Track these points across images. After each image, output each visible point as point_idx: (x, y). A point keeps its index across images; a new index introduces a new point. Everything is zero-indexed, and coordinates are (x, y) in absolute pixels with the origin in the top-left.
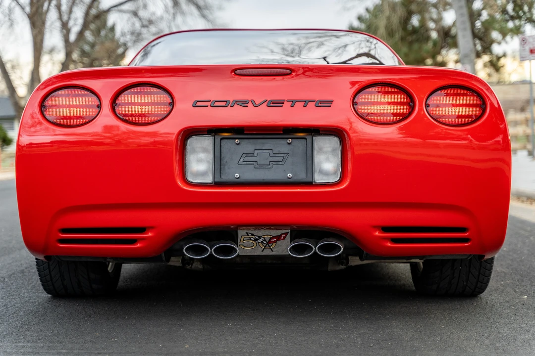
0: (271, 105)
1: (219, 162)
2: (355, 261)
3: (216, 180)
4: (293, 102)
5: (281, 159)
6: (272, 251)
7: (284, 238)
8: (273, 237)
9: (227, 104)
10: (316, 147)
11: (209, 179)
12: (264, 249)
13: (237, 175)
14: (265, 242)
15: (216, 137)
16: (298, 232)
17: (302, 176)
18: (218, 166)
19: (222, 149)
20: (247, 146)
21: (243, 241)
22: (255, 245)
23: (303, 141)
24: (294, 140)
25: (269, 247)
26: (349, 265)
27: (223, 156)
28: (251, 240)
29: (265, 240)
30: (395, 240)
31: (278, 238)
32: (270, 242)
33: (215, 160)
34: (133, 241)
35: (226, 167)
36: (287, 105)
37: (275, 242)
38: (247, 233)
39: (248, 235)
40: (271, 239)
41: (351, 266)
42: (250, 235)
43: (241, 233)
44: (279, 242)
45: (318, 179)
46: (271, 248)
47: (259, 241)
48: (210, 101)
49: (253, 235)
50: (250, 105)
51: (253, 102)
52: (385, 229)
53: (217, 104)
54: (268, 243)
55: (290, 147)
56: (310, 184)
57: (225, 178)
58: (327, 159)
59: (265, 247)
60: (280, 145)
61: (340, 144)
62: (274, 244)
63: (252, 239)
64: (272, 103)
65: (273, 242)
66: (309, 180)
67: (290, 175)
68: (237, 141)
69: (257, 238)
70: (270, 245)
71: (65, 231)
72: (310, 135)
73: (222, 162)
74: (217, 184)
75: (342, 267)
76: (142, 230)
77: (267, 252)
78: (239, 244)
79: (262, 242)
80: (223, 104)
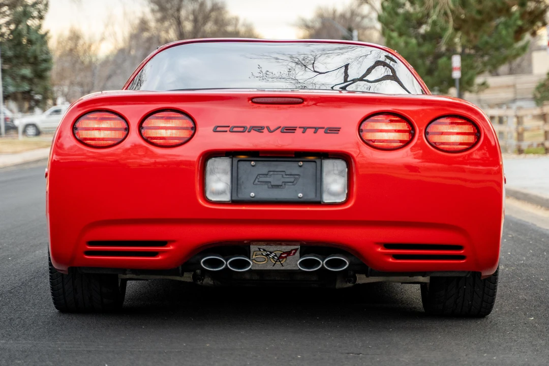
0: (285, 131)
1: (236, 183)
2: (362, 279)
3: (233, 199)
4: (305, 129)
5: (292, 180)
6: (283, 266)
7: (294, 254)
8: (284, 253)
9: (244, 130)
10: (325, 169)
11: (226, 198)
12: (275, 264)
13: (252, 194)
14: (276, 258)
15: (234, 159)
16: (308, 248)
17: (312, 197)
18: (235, 186)
19: (239, 170)
20: (262, 168)
21: (256, 255)
22: (267, 259)
23: (313, 164)
24: (305, 163)
25: (280, 262)
26: (357, 282)
27: (239, 176)
28: (263, 255)
29: (276, 256)
30: (396, 257)
31: (289, 253)
32: (280, 257)
33: (233, 180)
34: (154, 254)
35: (243, 187)
36: (299, 131)
37: (286, 257)
38: (259, 249)
39: (260, 251)
40: (281, 254)
41: (359, 284)
42: (262, 250)
43: (253, 248)
44: (289, 258)
45: (327, 199)
46: (281, 264)
47: (271, 257)
49: (264, 250)
50: (265, 130)
51: (268, 128)
52: (387, 246)
53: (235, 129)
54: (278, 259)
55: (302, 169)
56: (319, 203)
57: (242, 196)
58: (335, 181)
59: (276, 262)
60: (292, 168)
61: (347, 167)
62: (285, 259)
63: (264, 254)
64: (286, 130)
65: (283, 258)
66: (318, 199)
67: (300, 195)
68: (253, 163)
69: (269, 253)
70: (281, 260)
72: (319, 158)
73: (239, 182)
74: (234, 202)
75: (350, 285)
76: (164, 243)
77: (278, 267)
78: (251, 259)
79: (273, 258)
80: (241, 129)
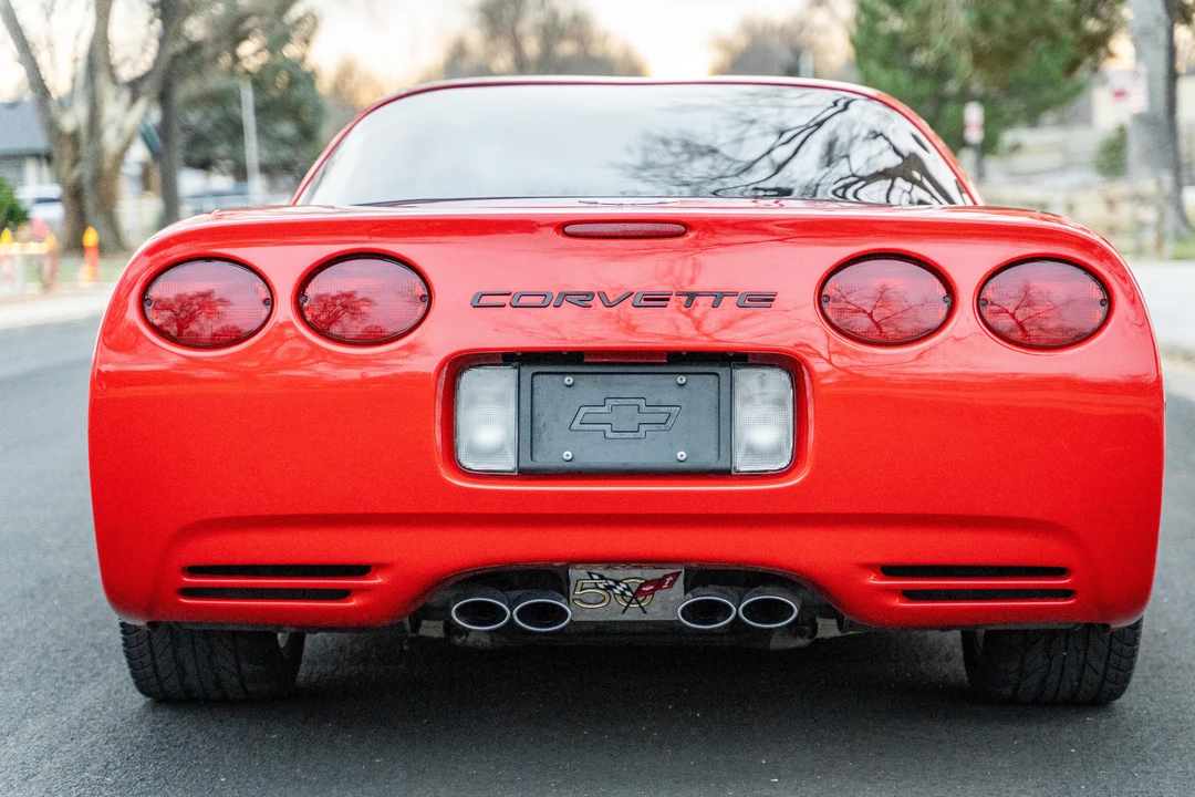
0: (643, 303)
1: (529, 426)
2: (828, 629)
3: (522, 465)
4: (690, 298)
5: (663, 418)
6: (645, 612)
7: (671, 584)
8: (647, 583)
9: (544, 300)
10: (740, 393)
11: (508, 463)
12: (627, 607)
13: (568, 455)
14: (628, 593)
15: (523, 370)
16: (700, 575)
17: (708, 459)
18: (526, 435)
19: (535, 397)
20: (589, 389)
21: (582, 590)
22: (607, 601)
23: (712, 378)
24: (691, 377)
25: (638, 603)
26: (818, 636)
27: (537, 411)
28: (598, 588)
29: (629, 589)
30: (909, 594)
31: (658, 584)
32: (639, 592)
33: (521, 420)
34: (344, 594)
35: (544, 438)
36: (676, 302)
37: (652, 592)
38: (590, 574)
39: (592, 579)
40: (642, 585)
41: (823, 639)
42: (595, 577)
43: (576, 574)
44: (659, 594)
45: (743, 464)
46: (642, 607)
47: (616, 591)
48: (509, 294)
49: (602, 577)
50: (596, 302)
51: (602, 295)
52: (889, 571)
53: (525, 300)
54: (635, 596)
55: (684, 391)
56: (725, 474)
57: (543, 460)
58: (765, 420)
59: (629, 603)
60: (662, 388)
61: (793, 387)
62: (649, 597)
63: (601, 586)
64: (646, 300)
65: (646, 594)
66: (723, 464)
67: (682, 455)
68: (569, 380)
69: (612, 583)
70: (640, 599)
71: (194, 570)
72: (725, 366)
73: (535, 425)
74: (524, 474)
75: (802, 642)
76: (362, 570)
77: (634, 614)
78: (571, 597)
79: (623, 594)
80: (538, 300)
